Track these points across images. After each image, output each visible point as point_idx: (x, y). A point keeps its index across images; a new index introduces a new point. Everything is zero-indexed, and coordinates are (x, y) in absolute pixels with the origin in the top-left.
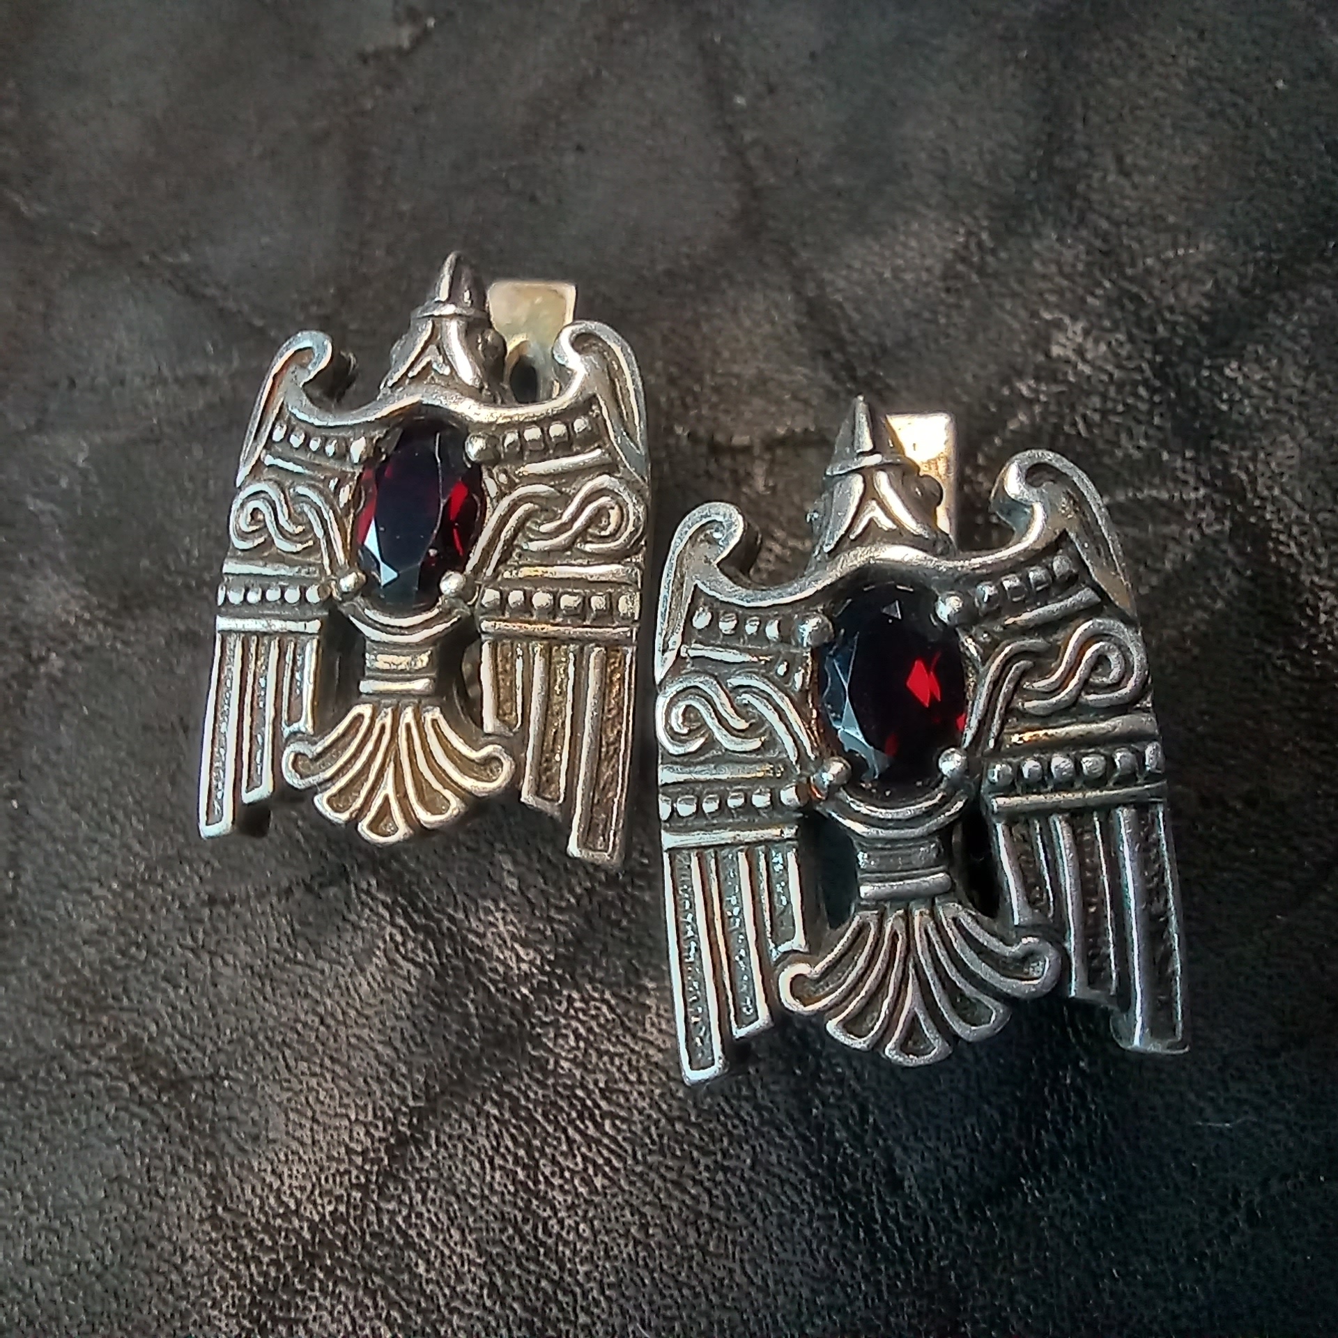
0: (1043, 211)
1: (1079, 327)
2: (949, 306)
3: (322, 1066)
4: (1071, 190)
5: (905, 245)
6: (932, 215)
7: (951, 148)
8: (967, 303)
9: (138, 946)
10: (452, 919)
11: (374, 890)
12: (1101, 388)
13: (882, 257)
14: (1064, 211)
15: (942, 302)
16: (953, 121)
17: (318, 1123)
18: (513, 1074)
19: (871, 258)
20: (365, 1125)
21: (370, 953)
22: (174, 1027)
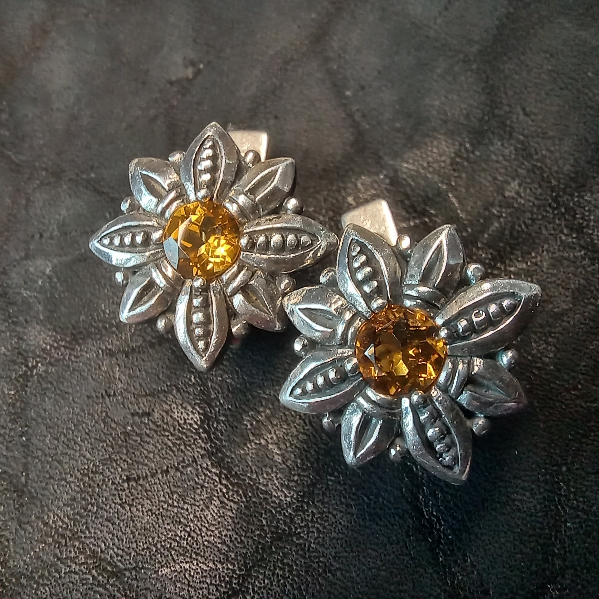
0: (493, 133)
1: (516, 183)
2: (455, 177)
3: (191, 557)
4: (504, 124)
5: (432, 151)
6: (442, 137)
7: (447, 108)
8: (464, 175)
9: (92, 505)
10: (250, 478)
11: (210, 468)
12: (530, 209)
13: (422, 157)
14: (502, 133)
15: (452, 175)
16: (446, 97)
17: (191, 587)
18: (288, 554)
19: (416, 158)
20: (216, 586)
21: (210, 499)
22: (113, 544)
